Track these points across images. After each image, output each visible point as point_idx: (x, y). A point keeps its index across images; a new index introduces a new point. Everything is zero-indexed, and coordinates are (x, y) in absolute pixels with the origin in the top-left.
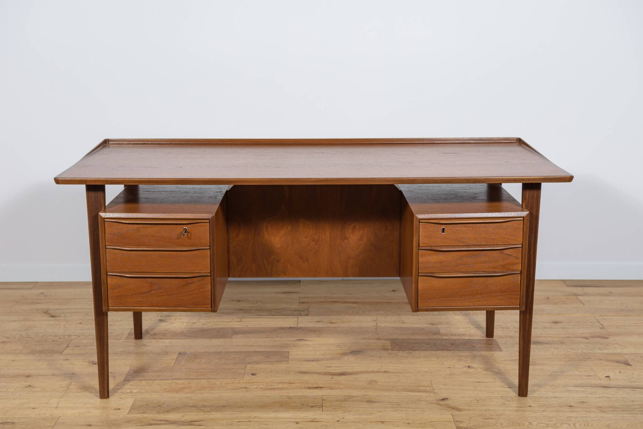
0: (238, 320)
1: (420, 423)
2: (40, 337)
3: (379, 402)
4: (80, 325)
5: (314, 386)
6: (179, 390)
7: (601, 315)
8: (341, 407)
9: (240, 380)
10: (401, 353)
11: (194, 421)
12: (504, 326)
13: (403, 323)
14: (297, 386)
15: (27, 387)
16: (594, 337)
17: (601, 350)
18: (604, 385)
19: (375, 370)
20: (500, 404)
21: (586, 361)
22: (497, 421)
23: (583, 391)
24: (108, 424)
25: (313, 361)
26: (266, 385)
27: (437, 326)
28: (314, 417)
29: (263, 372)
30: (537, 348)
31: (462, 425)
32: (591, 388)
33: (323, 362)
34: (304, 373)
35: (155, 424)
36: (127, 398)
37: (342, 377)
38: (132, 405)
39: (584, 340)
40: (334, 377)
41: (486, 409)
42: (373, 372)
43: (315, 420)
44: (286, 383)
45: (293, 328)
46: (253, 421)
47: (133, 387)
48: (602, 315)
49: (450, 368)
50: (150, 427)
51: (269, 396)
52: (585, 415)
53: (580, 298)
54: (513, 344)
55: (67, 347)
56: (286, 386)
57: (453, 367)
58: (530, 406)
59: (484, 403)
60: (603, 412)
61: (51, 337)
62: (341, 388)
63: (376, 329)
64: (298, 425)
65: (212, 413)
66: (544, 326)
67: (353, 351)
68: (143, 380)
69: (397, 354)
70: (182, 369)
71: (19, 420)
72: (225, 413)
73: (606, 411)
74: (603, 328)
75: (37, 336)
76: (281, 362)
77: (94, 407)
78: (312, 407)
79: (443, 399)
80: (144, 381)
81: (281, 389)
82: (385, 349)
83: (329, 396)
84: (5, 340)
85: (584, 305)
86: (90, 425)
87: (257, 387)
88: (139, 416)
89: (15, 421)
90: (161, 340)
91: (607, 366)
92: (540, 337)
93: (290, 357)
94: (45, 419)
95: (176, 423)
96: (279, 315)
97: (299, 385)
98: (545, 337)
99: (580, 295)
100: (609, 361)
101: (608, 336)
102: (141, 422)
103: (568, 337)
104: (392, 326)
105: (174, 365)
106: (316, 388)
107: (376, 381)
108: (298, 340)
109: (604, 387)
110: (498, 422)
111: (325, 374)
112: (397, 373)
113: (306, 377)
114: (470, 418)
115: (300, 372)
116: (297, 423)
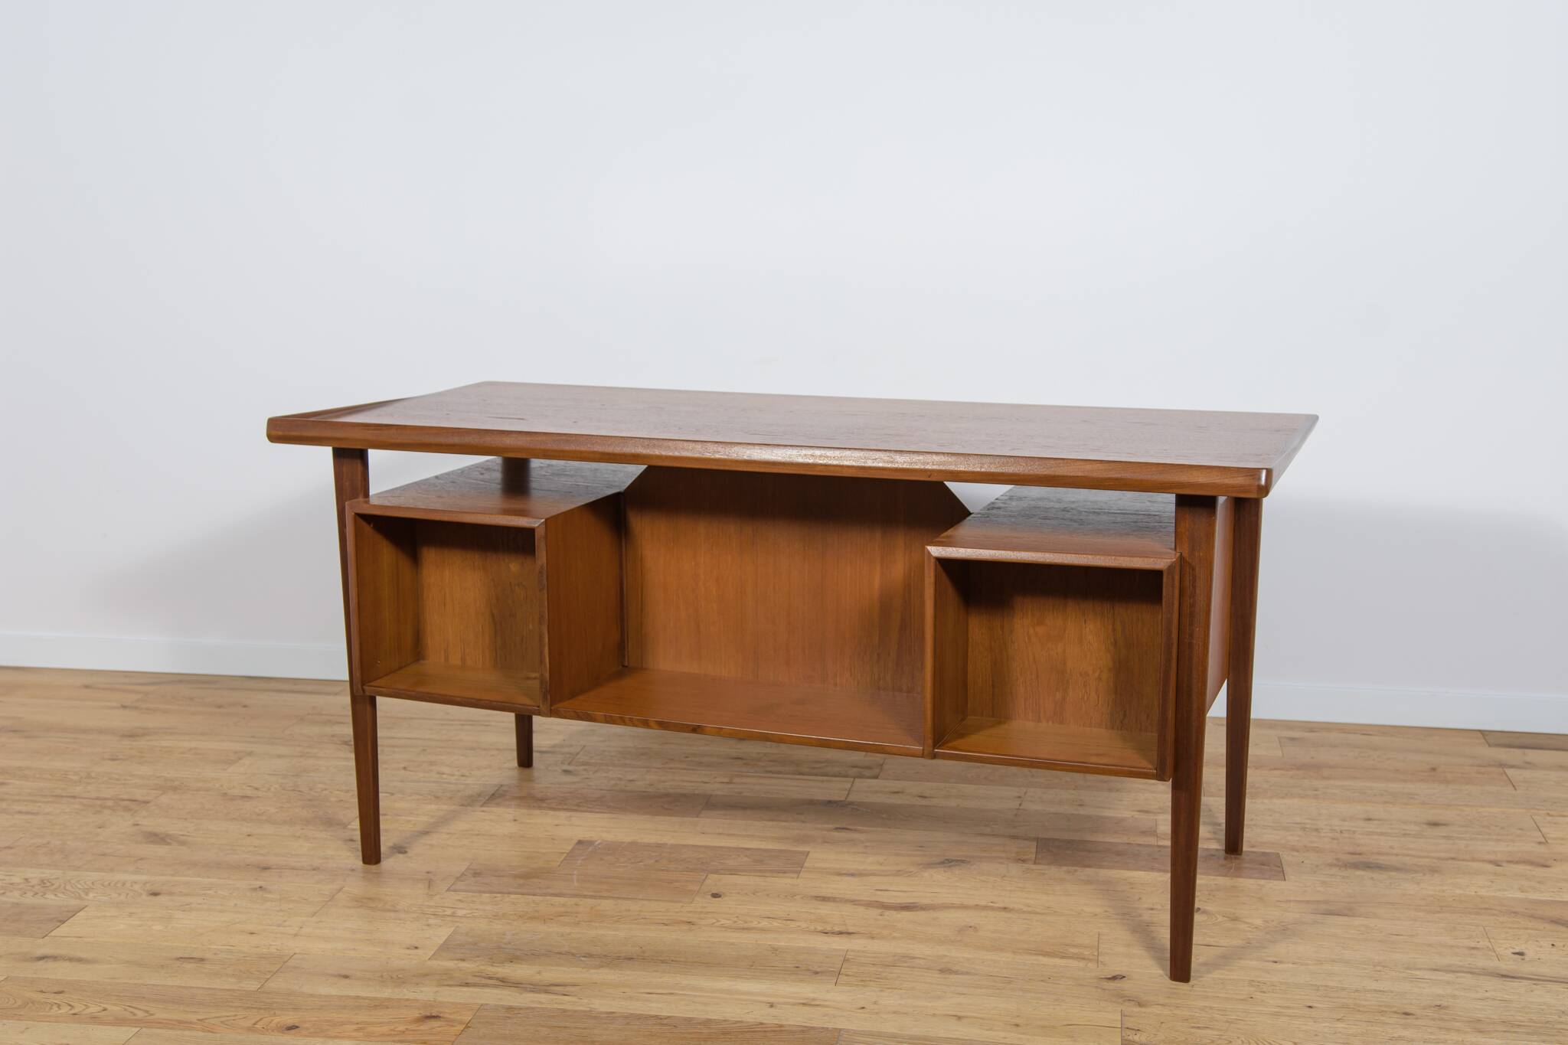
0: (726, 780)
1: (1043, 1027)
2: (316, 792)
3: (967, 973)
4: (403, 772)
5: (837, 929)
6: (551, 917)
7: (1548, 814)
8: (881, 979)
9: (682, 906)
10: (1053, 871)
12: (1308, 826)
13: (1081, 805)
14: (799, 927)
15: (255, 889)
16: (1517, 862)
17: (1522, 892)
18: (1505, 973)
19: (983, 903)
20: (1242, 997)
21: (1478, 914)
22: (1221, 1035)
23: (1448, 983)
24: (382, 976)
25: (852, 875)
26: (736, 919)
27: (1155, 818)
28: (812, 995)
29: (739, 893)
30: (1372, 878)
31: (1136, 1038)
32: (1470, 975)
33: (875, 879)
34: (825, 899)
35: (475, 985)
36: (440, 926)
37: (906, 914)
39: (1490, 867)
40: (887, 913)
41: (1206, 1007)
42: (977, 907)
43: (813, 1003)
44: (779, 918)
45: (835, 802)
47: (461, 905)
48: (1550, 812)
49: (1152, 909)
51: (733, 944)
52: (1433, 1037)
53: (1510, 772)
54: (1317, 866)
56: (775, 924)
57: (1160, 907)
58: (1310, 1007)
59: (1206, 992)
60: (1481, 1032)
61: (337, 792)
62: (894, 938)
63: (1016, 815)
64: (773, 1011)
65: (602, 970)
66: (1404, 830)
67: (947, 860)
68: (484, 892)
69: (1043, 871)
70: (574, 875)
71: (215, 954)
72: (628, 972)
73: (1489, 1031)
74: (1544, 842)
75: (311, 789)
76: (785, 872)
78: (816, 973)
79: (1114, 978)
80: (487, 895)
81: (763, 930)
82: (1019, 859)
83: (863, 952)
84: (249, 792)
85: (1516, 789)
87: (714, 923)
88: (450, 964)
89: (208, 955)
90: (552, 813)
91: (1527, 929)
92: (1387, 854)
93: (805, 864)
94: (264, 958)
96: (816, 775)
97: (804, 925)
98: (1397, 855)
99: (1512, 767)
100: (1535, 918)
101: (1548, 863)
103: (1453, 859)
104: (1052, 810)
105: (559, 866)
106: (840, 933)
107: (975, 928)
108: (837, 829)
109: (1503, 976)
110: (1223, 1037)
111: (870, 904)
112: (1029, 912)
113: (825, 909)
114: (1162, 1023)
115: (817, 898)
116: (772, 1006)
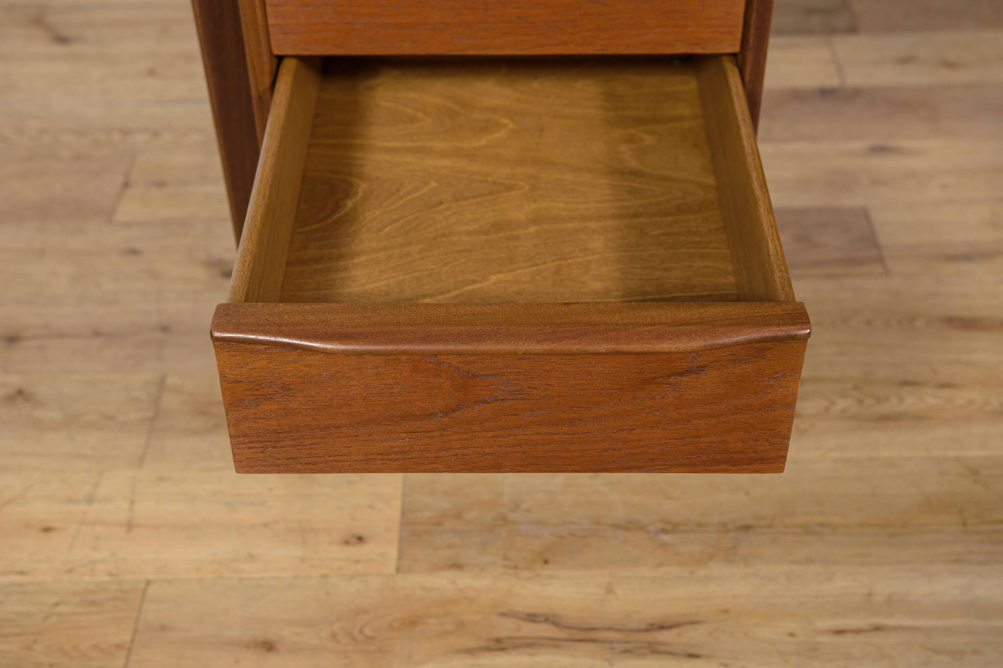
11: (662, 627)
38: (404, 512)
46: (895, 629)
50: (501, 659)
55: (126, 185)
77: (265, 525)
86: (269, 646)
95: (592, 635)
102: (461, 625)
